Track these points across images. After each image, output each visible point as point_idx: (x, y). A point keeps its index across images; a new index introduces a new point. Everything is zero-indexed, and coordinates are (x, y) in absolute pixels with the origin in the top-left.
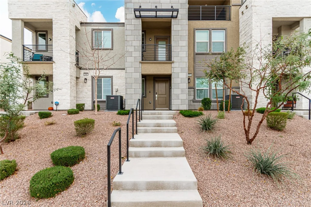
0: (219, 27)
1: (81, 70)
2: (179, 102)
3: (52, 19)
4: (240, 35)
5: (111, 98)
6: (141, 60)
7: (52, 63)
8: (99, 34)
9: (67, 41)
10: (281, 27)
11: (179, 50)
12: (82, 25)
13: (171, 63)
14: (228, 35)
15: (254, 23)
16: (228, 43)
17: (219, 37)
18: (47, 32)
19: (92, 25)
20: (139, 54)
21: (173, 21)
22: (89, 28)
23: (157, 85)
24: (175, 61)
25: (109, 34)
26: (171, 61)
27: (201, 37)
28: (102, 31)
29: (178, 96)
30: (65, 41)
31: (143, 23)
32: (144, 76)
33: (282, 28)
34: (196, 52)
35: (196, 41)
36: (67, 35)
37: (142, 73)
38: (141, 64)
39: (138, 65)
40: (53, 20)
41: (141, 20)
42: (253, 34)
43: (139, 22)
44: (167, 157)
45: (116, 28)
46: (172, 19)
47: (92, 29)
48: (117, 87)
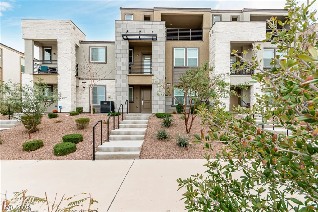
0: (193, 46)
1: (80, 80)
2: (158, 107)
3: (57, 40)
4: (210, 53)
5: (104, 103)
6: (128, 73)
7: (57, 75)
8: (95, 50)
9: (69, 57)
10: (243, 46)
11: (158, 66)
12: (81, 43)
13: (152, 76)
14: (200, 53)
15: (216, 45)
16: (200, 59)
17: (193, 54)
18: (52, 47)
19: (90, 43)
20: (126, 69)
21: (154, 43)
22: (87, 46)
23: (143, 92)
24: (155, 74)
25: (104, 50)
26: (152, 74)
27: (179, 54)
28: (98, 48)
29: (157, 102)
30: (68, 57)
31: (130, 43)
32: (130, 86)
33: (244, 48)
34: (174, 66)
35: (175, 57)
36: (69, 53)
37: (129, 84)
38: (128, 76)
39: (125, 77)
40: (58, 40)
41: (128, 42)
42: (216, 54)
43: (127, 43)
44: (133, 140)
45: (108, 46)
46: (153, 41)
47: (89, 46)
48: (109, 94)
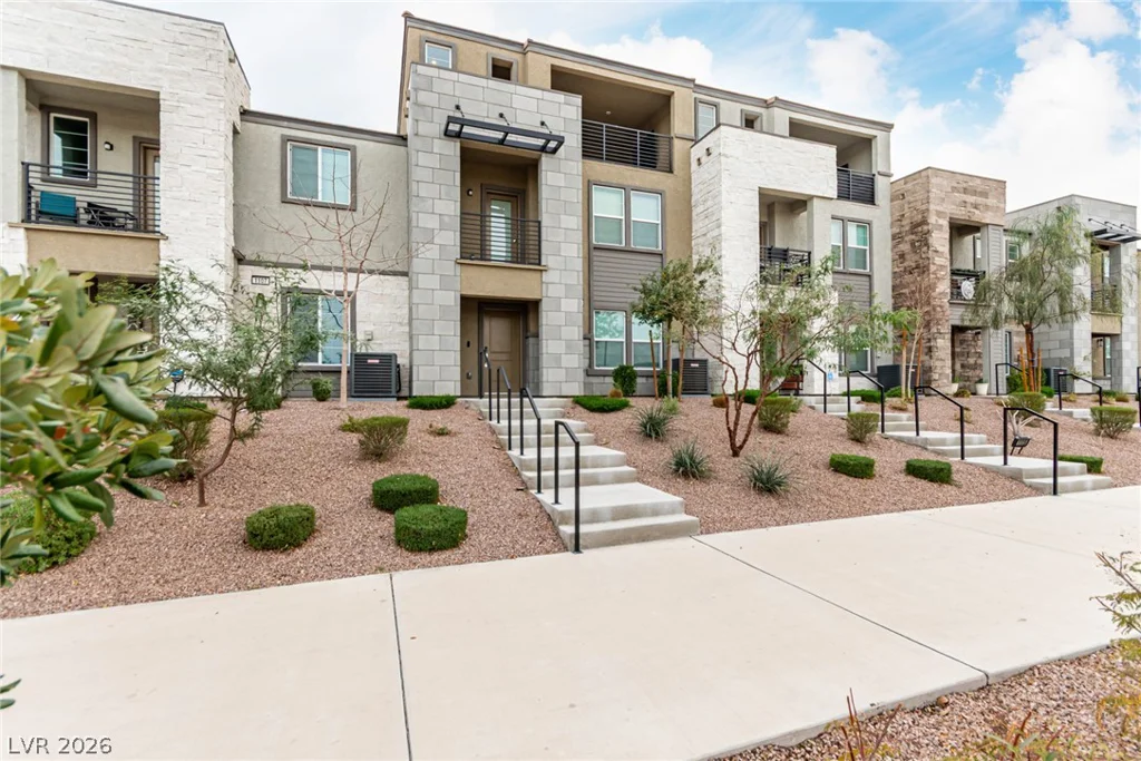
0: (649, 186)
1: (241, 267)
2: (561, 375)
3: (158, 93)
4: (694, 214)
5: (369, 361)
6: (459, 257)
7: (158, 240)
8: (302, 155)
9: (218, 172)
10: (773, 203)
11: (561, 238)
12: (245, 117)
13: (541, 271)
14: (669, 208)
15: (724, 193)
16: (668, 228)
17: (646, 210)
18: (93, 116)
19: (285, 124)
20: (451, 239)
21: (545, 160)
22: (274, 133)
23: (486, 323)
24: (550, 265)
25: (344, 160)
26: (539, 264)
27: (607, 205)
28: (320, 148)
29: (558, 358)
30: (208, 171)
31: (464, 151)
32: (464, 298)
33: (777, 208)
34: (594, 242)
35: (594, 214)
36: (215, 154)
37: (464, 293)
38: (458, 267)
39: (450, 268)
40: (161, 96)
41: (458, 144)
42: (723, 220)
43: (453, 149)
45: (363, 145)
46: (544, 155)
47: (283, 136)
48: (370, 328)
